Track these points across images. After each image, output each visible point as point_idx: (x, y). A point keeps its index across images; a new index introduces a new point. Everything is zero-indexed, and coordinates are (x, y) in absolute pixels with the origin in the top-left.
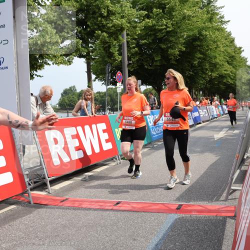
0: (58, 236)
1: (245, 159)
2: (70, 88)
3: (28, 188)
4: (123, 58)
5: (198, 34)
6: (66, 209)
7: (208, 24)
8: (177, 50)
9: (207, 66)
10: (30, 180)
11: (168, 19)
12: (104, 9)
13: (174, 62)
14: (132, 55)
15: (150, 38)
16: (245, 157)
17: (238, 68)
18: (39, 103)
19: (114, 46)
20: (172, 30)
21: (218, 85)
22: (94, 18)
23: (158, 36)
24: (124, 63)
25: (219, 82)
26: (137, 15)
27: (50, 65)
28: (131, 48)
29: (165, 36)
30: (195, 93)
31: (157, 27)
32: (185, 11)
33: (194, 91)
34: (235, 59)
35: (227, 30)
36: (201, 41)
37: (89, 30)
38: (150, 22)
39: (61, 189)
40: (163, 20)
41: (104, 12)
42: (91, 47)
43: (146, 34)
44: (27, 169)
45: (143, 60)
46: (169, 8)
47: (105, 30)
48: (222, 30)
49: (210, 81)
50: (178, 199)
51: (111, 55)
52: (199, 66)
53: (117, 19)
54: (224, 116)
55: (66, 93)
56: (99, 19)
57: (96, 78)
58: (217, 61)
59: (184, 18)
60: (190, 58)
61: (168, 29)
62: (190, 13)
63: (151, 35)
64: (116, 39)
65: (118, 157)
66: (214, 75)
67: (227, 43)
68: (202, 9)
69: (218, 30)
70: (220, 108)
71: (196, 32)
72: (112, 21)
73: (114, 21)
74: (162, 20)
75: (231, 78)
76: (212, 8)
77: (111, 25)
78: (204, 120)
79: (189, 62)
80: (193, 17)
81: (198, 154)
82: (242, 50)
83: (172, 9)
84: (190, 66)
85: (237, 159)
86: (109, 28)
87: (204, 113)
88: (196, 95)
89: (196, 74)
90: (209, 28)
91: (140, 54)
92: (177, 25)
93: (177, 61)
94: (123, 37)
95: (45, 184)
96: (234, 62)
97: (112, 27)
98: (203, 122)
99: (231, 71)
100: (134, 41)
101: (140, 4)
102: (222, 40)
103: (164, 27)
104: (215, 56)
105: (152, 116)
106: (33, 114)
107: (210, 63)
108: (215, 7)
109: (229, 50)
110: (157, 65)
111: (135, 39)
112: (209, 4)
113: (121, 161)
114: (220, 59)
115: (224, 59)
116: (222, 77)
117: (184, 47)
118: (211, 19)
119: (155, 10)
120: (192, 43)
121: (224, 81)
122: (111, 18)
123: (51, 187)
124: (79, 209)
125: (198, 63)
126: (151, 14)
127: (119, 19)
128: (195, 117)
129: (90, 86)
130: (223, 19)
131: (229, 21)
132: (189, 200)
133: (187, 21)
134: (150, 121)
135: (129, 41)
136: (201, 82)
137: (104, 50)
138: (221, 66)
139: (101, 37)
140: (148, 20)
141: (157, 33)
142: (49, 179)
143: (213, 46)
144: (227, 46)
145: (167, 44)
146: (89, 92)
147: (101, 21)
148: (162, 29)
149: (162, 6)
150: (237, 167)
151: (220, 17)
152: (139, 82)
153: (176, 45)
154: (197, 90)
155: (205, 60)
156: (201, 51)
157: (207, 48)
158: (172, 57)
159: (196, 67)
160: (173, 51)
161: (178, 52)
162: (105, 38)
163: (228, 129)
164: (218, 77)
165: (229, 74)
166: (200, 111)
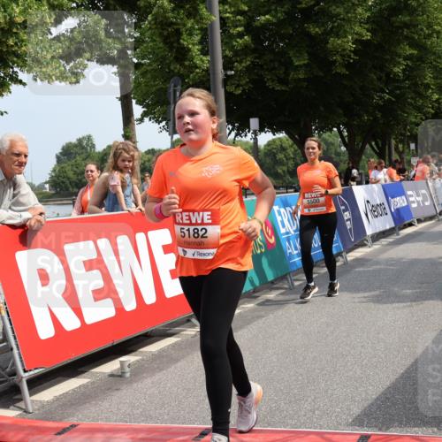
2: (80, 141)
4: (213, 62)
8: (350, 37)
9: (429, 77)
13: (344, 71)
14: (236, 53)
15: (280, 9)
19: (190, 31)
23: (301, 3)
24: (214, 74)
27: (24, 84)
28: (232, 37)
30: (397, 148)
33: (393, 142)
36: (412, 11)
39: (57, 399)
45: (262, 66)
50: (359, 421)
51: (182, 54)
52: (407, 78)
55: (68, 153)
57: (145, 115)
64: (193, 14)
78: (421, 216)
84: (384, 78)
87: (420, 199)
88: (400, 154)
89: (400, 98)
91: (254, 51)
93: (348, 66)
94: (210, 9)
95: (16, 390)
98: (419, 221)
100: (239, 17)
105: (288, 208)
107: (437, 69)
110: (299, 79)
111: (242, 13)
117: (368, 31)
120: (388, 19)
123: (31, 395)
125: (404, 70)
128: (398, 210)
129: (129, 136)
132: (386, 424)
134: (282, 222)
135: (228, 18)
136: (413, 119)
137: (165, 42)
139: (155, 10)
142: (27, 374)
145: (324, 24)
146: (128, 153)
152: (254, 123)
153: (347, 28)
154: (401, 141)
155: (423, 62)
156: (413, 38)
157: (427, 32)
158: (338, 58)
159: (398, 81)
160: (339, 42)
161: (353, 43)
162: (165, 12)
166: (409, 193)
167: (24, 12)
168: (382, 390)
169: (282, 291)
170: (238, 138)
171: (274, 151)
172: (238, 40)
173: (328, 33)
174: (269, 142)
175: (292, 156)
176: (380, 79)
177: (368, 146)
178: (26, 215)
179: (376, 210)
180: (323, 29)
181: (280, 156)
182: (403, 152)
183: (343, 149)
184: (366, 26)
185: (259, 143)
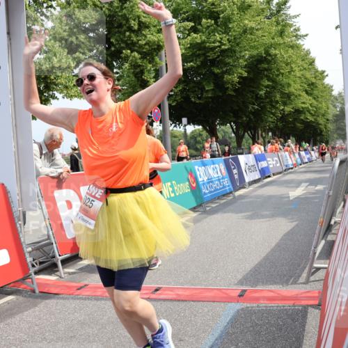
0: (74, 336)
1: (332, 225)
3: (32, 270)
5: (265, 53)
6: (85, 299)
7: (278, 40)
8: (236, 75)
9: (278, 97)
10: (34, 260)
11: (223, 33)
12: (134, 20)
13: (233, 93)
15: (198, 60)
16: (332, 222)
17: (320, 100)
18: (44, 152)
19: (149, 71)
20: (228, 49)
21: (294, 124)
22: (120, 32)
23: (209, 56)
25: (295, 119)
26: (180, 28)
27: (58, 99)
29: (218, 56)
30: (262, 135)
31: (208, 44)
32: (246, 22)
33: (260, 132)
34: (316, 87)
35: (304, 47)
36: (269, 62)
37: (113, 49)
38: (197, 38)
40: (216, 34)
41: (134, 25)
42: (117, 73)
43: (193, 55)
44: (29, 245)
46: (223, 18)
47: (136, 48)
48: (297, 47)
49: (282, 118)
50: (241, 283)
52: (266, 97)
53: (152, 34)
54: (303, 166)
56: (128, 34)
58: (292, 89)
59: (245, 32)
60: (253, 87)
61: (223, 47)
62: (252, 24)
63: (199, 55)
64: (152, 61)
66: (288, 109)
67: (306, 66)
68: (269, 19)
69: (292, 47)
70: (297, 155)
71: (262, 50)
72: (146, 37)
73: (148, 36)
74: (214, 35)
75: (311, 114)
76: (284, 17)
77: (144, 42)
78: (274, 172)
79: (253, 92)
80: (257, 30)
81: (268, 219)
82: (325, 74)
83: (228, 20)
84: (255, 97)
85: (321, 226)
86: (141, 46)
87: (274, 162)
88: (264, 138)
89: (263, 108)
90: (280, 44)
91: (184, 82)
92: (235, 42)
93: (235, 90)
94: (161, 59)
95: (55, 265)
96: (315, 92)
97: (145, 44)
98: (274, 175)
99: (311, 105)
101: (184, 13)
102: (298, 62)
103: (217, 44)
104: (289, 84)
105: (203, 167)
106: (36, 167)
107: (283, 94)
108: (287, 15)
109: (308, 75)
110: (208, 97)
112: (278, 12)
114: (295, 87)
115: (302, 88)
116: (298, 112)
117: (246, 71)
118: (282, 33)
119: (204, 20)
120: (256, 66)
121: (302, 118)
122: (144, 32)
123: (63, 269)
124: (103, 299)
125: (265, 93)
126: (199, 27)
127: (155, 34)
128: (262, 169)
130: (298, 33)
131: (307, 35)
132: (256, 283)
133: (249, 36)
134: (200, 175)
136: (270, 119)
137: (135, 77)
138: (296, 96)
139: (131, 58)
140: (195, 35)
141: (208, 52)
142: (61, 257)
143: (285, 70)
144: (305, 69)
145: (222, 68)
147: (130, 36)
148: (215, 48)
149: (214, 16)
150: (321, 237)
151: (295, 29)
152: (184, 120)
153: (234, 69)
154: (264, 131)
155: (275, 89)
156: (270, 76)
157: (277, 73)
158: (229, 86)
159: (262, 99)
160: (230, 77)
161: (237, 78)
162: (136, 59)
163: (308, 184)
164: (294, 113)
165: (308, 108)
166: (268, 159)
167: (60, 61)
168: (253, 266)
169: (200, 213)
170: (175, 129)
171: (196, 136)
173: (224, 73)
174: (192, 131)
176: (252, 98)
177: (246, 134)
178: (60, 171)
179: (251, 169)
181: (199, 139)
183: (233, 135)
184: (245, 69)
185: (187, 132)
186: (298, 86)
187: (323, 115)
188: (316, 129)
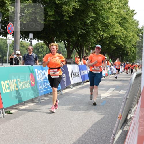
8: (71, 6)
9: (99, 26)
13: (68, 19)
16: (128, 118)
17: (129, 30)
24: (17, 14)
25: (110, 43)
30: (85, 52)
33: (84, 49)
34: (127, 21)
49: (101, 40)
52: (92, 25)
54: (112, 76)
58: (110, 21)
60: (83, 17)
65: (2, 110)
66: (106, 35)
67: (121, 5)
75: (121, 40)
79: (82, 20)
81: (84, 112)
82: (134, 12)
84: (83, 24)
85: (120, 119)
88: (87, 54)
89: (88, 32)
93: (70, 18)
96: (126, 24)
99: (122, 33)
102: (116, 1)
104: (108, 17)
105: (41, 71)
107: (103, 23)
109: (122, 12)
113: (5, 115)
114: (112, 20)
115: (117, 21)
116: (113, 37)
117: (78, 5)
121: (115, 42)
125: (91, 22)
128: (83, 75)
134: (38, 76)
136: (92, 41)
138: (112, 26)
143: (107, 7)
144: (121, 7)
150: (119, 127)
152: (31, 35)
154: (88, 49)
155: (98, 20)
156: (95, 10)
157: (100, 8)
159: (88, 26)
160: (67, 7)
161: (72, 9)
163: (114, 89)
164: (109, 38)
165: (120, 35)
169: (36, 103)
170: (24, 41)
171: (39, 47)
172: (27, 1)
173: (63, 4)
174: (36, 44)
175: (45, 50)
177: (75, 49)
179: (75, 75)
180: (61, 2)
181: (41, 50)
182: (88, 53)
183: (65, 49)
184: (78, 3)
185: (32, 44)
186: (114, 19)
187: (130, 42)
188: (124, 51)
